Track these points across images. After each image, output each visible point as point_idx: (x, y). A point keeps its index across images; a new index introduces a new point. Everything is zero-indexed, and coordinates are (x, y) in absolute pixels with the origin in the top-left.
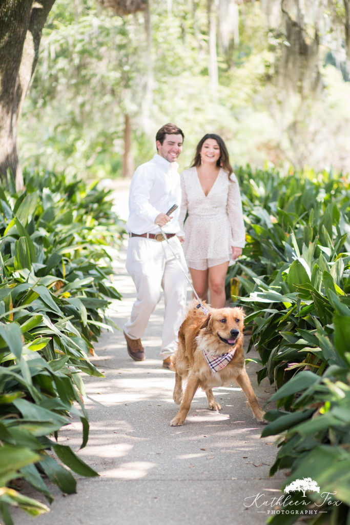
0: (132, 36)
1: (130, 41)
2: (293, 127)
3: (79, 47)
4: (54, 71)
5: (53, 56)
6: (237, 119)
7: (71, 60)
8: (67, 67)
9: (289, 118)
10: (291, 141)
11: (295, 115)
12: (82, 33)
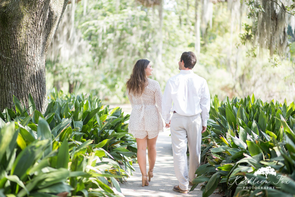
0: (151, 22)
1: (150, 24)
2: (242, 78)
3: (120, 27)
4: (105, 41)
5: (105, 31)
6: (208, 72)
7: (115, 35)
8: (113, 38)
9: (240, 73)
10: (241, 85)
11: (244, 70)
12: (123, 19)
